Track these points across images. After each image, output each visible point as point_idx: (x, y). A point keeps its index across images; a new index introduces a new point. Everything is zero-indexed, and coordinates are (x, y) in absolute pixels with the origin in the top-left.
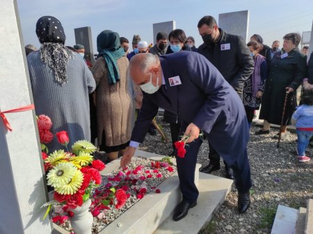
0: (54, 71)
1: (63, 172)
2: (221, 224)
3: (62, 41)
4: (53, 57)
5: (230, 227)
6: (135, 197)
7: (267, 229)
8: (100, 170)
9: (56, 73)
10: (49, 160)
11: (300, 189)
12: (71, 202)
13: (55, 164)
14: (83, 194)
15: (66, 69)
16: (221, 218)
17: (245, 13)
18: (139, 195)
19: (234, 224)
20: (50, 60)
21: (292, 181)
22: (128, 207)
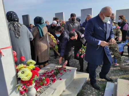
0: (15, 33)
1: (24, 72)
2: (86, 91)
3: (18, 21)
4: (14, 27)
5: (89, 92)
6: (52, 82)
7: (103, 91)
8: (38, 71)
9: (16, 33)
10: (18, 68)
11: (115, 76)
12: (28, 84)
13: (20, 69)
14: (32, 80)
15: (20, 32)
16: (86, 88)
17: (91, 9)
18: (53, 81)
19: (91, 90)
20: (13, 28)
21: (112, 73)
22: (49, 86)
